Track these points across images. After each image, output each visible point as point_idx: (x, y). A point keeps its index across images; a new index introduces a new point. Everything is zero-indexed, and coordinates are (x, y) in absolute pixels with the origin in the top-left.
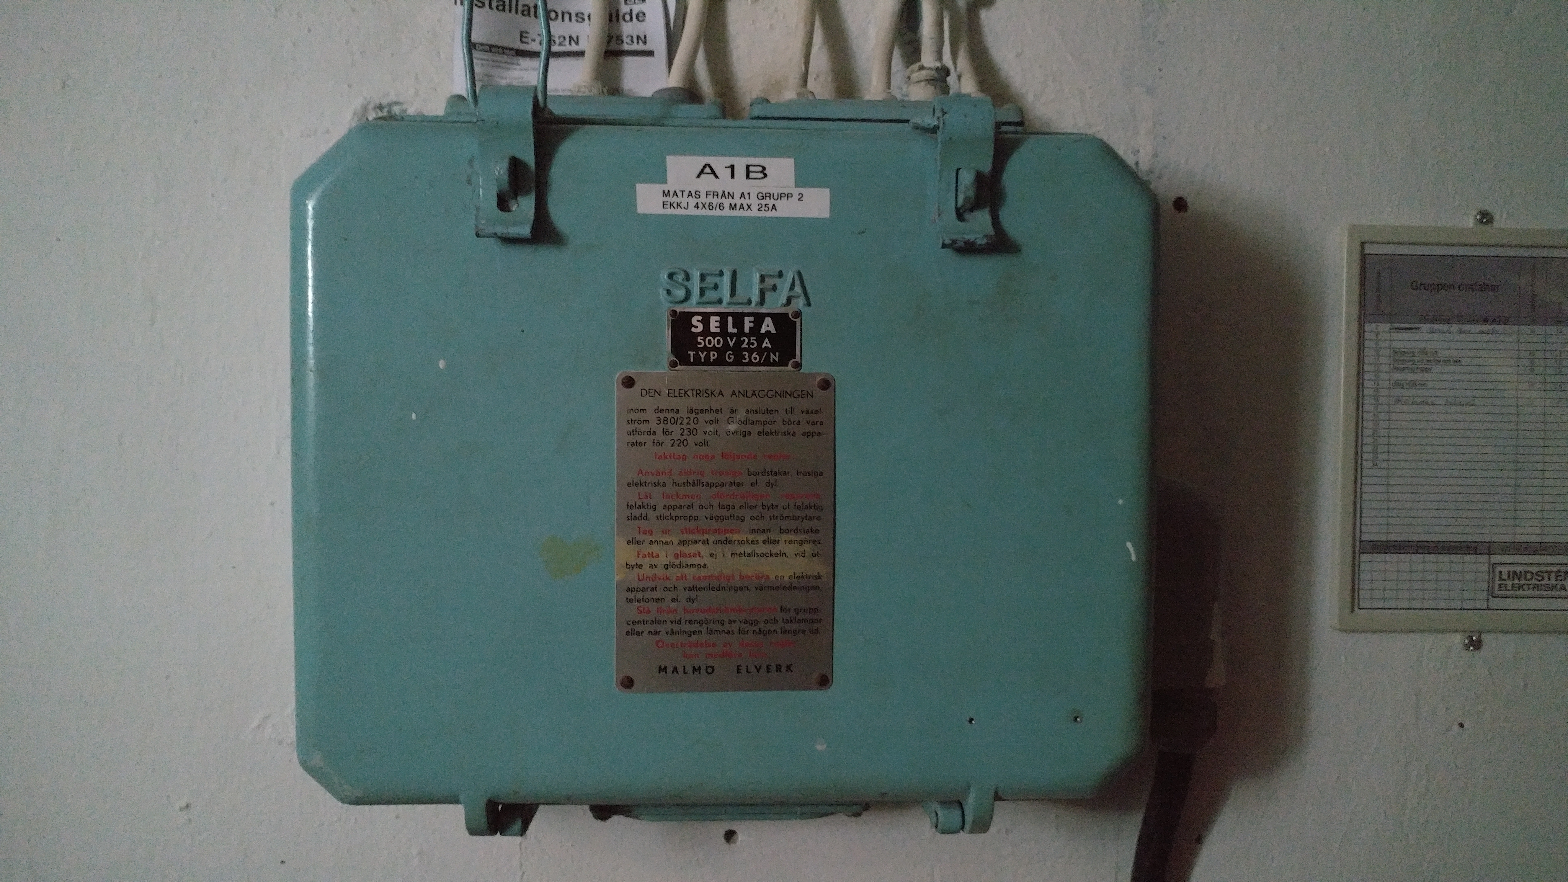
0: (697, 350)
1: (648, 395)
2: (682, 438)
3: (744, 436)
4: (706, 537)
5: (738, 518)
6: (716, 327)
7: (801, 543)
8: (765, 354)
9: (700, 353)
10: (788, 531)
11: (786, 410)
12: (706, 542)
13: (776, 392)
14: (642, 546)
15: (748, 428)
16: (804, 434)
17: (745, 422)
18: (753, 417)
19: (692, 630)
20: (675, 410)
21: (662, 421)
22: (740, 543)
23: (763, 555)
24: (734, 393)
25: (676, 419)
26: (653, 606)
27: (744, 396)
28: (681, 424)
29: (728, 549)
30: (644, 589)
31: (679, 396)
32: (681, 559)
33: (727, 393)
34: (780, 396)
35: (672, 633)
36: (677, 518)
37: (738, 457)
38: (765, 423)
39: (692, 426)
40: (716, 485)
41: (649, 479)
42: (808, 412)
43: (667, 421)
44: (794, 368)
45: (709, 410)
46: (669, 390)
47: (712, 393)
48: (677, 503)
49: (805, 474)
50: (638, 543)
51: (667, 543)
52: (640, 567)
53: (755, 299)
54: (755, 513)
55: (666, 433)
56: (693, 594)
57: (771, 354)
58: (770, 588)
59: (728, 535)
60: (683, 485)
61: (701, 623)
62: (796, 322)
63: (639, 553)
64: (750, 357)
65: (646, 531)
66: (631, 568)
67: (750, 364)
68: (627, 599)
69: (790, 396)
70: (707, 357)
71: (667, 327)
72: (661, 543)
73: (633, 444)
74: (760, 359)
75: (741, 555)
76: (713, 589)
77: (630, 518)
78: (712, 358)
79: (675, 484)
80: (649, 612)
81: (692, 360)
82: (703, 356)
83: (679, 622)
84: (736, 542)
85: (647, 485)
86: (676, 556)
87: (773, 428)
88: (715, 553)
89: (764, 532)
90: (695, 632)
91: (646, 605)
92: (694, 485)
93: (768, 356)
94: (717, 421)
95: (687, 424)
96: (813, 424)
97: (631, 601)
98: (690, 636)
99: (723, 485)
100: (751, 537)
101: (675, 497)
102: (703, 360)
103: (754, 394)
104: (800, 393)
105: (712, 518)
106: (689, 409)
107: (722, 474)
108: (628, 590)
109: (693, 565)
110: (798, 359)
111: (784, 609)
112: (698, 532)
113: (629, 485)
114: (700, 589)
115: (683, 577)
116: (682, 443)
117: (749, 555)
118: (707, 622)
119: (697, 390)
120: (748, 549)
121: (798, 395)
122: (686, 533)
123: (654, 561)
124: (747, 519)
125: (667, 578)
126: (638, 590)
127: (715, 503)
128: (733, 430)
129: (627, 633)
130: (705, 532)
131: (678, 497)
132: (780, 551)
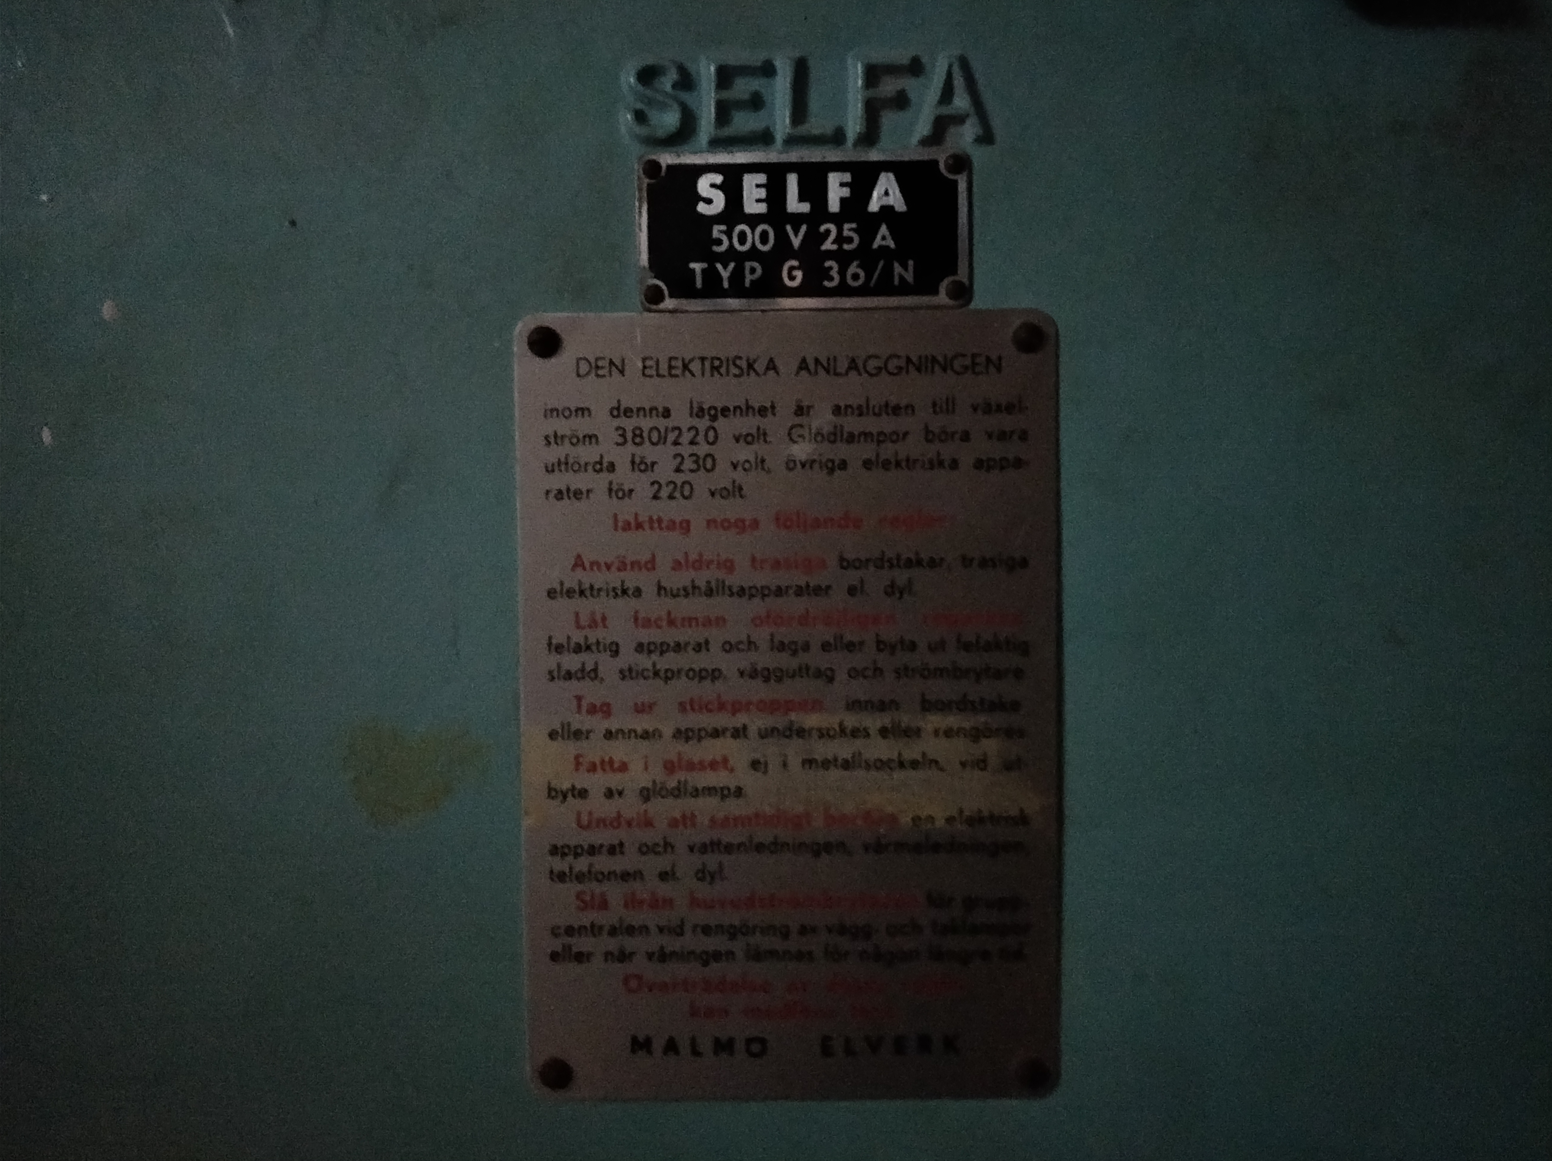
0: (711, 258)
1: (593, 375)
2: (679, 479)
3: (831, 471)
4: (741, 719)
5: (819, 674)
6: (758, 201)
7: (976, 735)
8: (881, 264)
9: (719, 266)
10: (942, 707)
11: (934, 405)
12: (741, 733)
13: (909, 360)
14: (585, 743)
15: (842, 451)
16: (979, 464)
17: (834, 436)
18: (852, 424)
19: (711, 948)
20: (661, 410)
21: (629, 435)
22: (824, 734)
23: (881, 765)
24: (803, 365)
25: (663, 431)
26: (615, 892)
27: (828, 371)
28: (676, 443)
29: (794, 750)
30: (593, 850)
31: (671, 375)
32: (681, 776)
33: (787, 366)
34: (919, 370)
35: (663, 956)
36: (669, 676)
37: (817, 524)
38: (881, 438)
39: (703, 449)
40: (763, 592)
41: (599, 579)
42: (988, 409)
43: (641, 436)
44: (950, 298)
45: (744, 408)
46: (644, 360)
47: (750, 366)
48: (672, 636)
49: (984, 563)
50: (578, 735)
51: (646, 735)
52: (583, 794)
53: (854, 126)
54: (858, 660)
55: (640, 465)
56: (712, 860)
57: (896, 265)
58: (900, 846)
59: (793, 716)
60: (682, 592)
61: (733, 933)
62: (955, 183)
63: (581, 760)
64: (842, 273)
65: (594, 706)
66: (561, 798)
67: (844, 290)
68: (552, 872)
69: (944, 370)
70: (737, 276)
71: (637, 204)
72: (633, 735)
73: (559, 495)
74: (869, 277)
75: (826, 764)
76: (760, 848)
77: (555, 674)
78: (748, 278)
79: (663, 592)
80: (604, 905)
81: (699, 284)
82: (725, 274)
83: (678, 931)
84: (815, 734)
85: (595, 593)
86: (670, 767)
87: (903, 450)
88: (762, 760)
89: (882, 707)
90: (717, 956)
91: (597, 888)
92: (710, 593)
93: (888, 271)
94: (762, 435)
95: (692, 443)
96: (1003, 436)
97: (561, 877)
98: (706, 964)
99: (780, 592)
100: (851, 721)
101: (664, 623)
102: (726, 285)
103: (853, 365)
104: (968, 362)
105: (754, 674)
106: (695, 405)
107: (777, 565)
108: (555, 850)
109: (710, 791)
110: (962, 275)
111: (936, 901)
112: (722, 707)
113: (551, 594)
114: (729, 848)
115: (688, 820)
116: (678, 489)
117: (846, 765)
118: (745, 930)
119: (713, 359)
120: (843, 749)
121: (966, 368)
122: (693, 709)
123: (614, 780)
124: (841, 676)
125: (648, 823)
126: (577, 852)
127: (762, 635)
128: (804, 457)
129: (554, 957)
130: (736, 708)
131: (671, 622)
132: (924, 754)
